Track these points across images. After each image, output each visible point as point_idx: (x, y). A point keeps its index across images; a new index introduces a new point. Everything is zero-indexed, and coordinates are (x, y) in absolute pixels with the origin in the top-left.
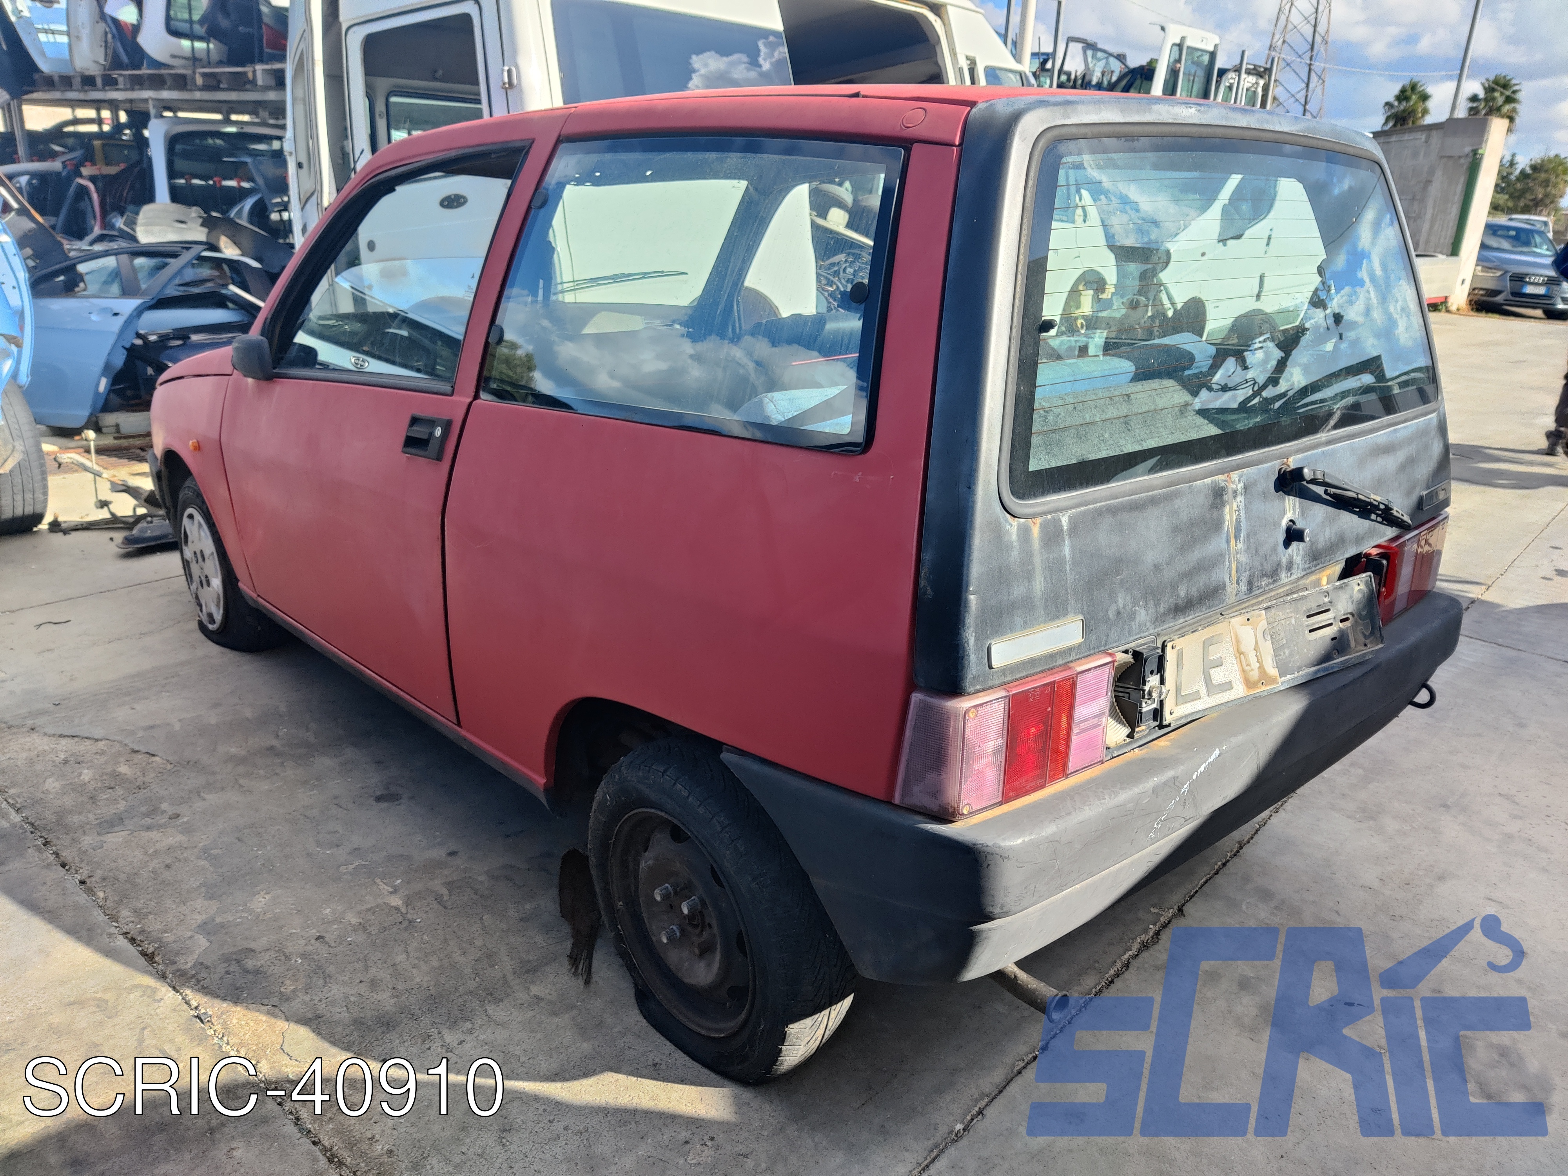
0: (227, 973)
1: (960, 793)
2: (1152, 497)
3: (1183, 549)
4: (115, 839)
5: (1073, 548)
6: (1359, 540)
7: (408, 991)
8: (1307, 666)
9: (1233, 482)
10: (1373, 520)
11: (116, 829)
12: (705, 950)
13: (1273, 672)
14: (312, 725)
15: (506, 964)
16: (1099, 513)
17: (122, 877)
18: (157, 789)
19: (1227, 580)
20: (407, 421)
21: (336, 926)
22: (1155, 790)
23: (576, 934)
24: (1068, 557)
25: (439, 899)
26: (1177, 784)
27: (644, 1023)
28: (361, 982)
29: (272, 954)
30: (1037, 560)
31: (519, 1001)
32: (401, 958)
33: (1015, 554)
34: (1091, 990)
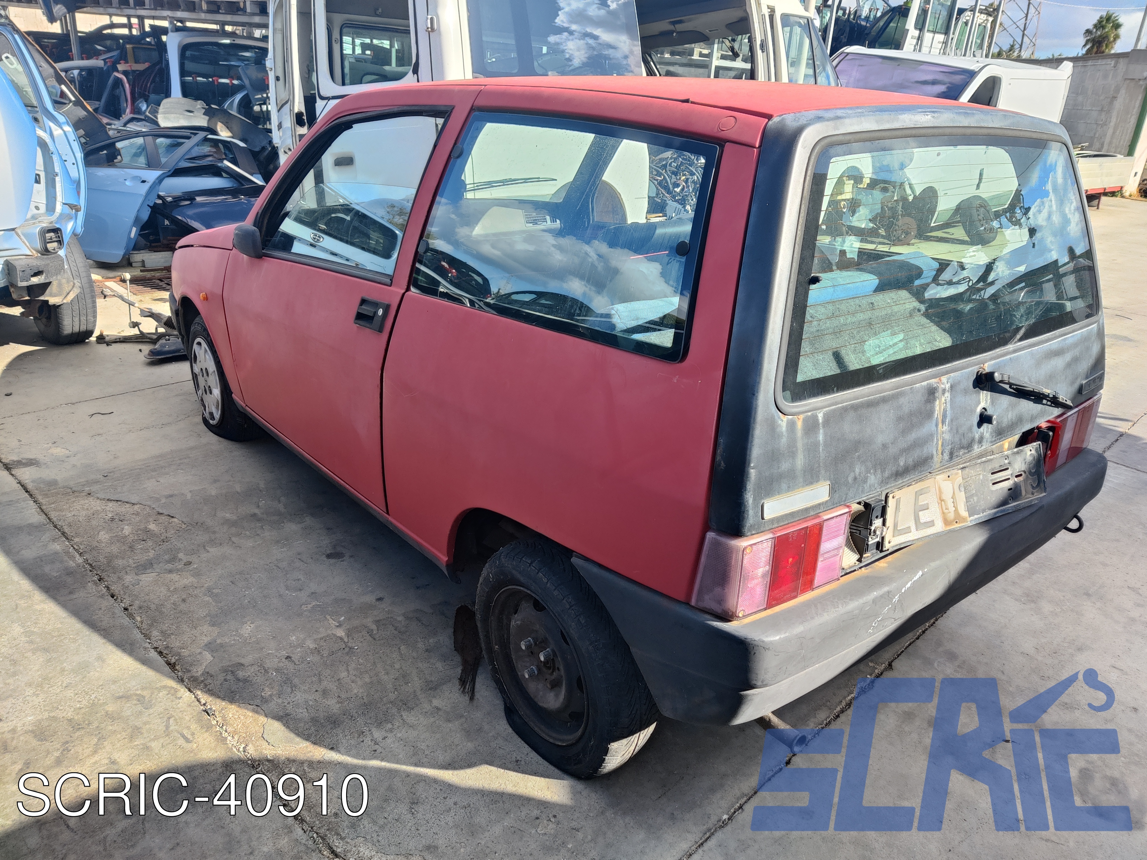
0: (226, 680)
1: (737, 603)
2: (884, 396)
3: (904, 432)
4: (147, 578)
5: (825, 435)
6: (1032, 419)
7: (349, 699)
8: (990, 509)
9: (943, 384)
10: (1044, 404)
11: (148, 571)
12: (555, 685)
13: (964, 513)
14: (282, 498)
15: (416, 683)
16: (845, 409)
17: (153, 607)
18: (175, 543)
19: (935, 453)
20: (358, 301)
21: (299, 649)
22: (874, 601)
23: (465, 662)
24: (821, 441)
25: (370, 632)
26: (890, 596)
27: (510, 730)
28: (316, 691)
29: (256, 668)
30: (800, 445)
31: (424, 710)
32: (344, 674)
33: (784, 440)
34: (823, 721)
